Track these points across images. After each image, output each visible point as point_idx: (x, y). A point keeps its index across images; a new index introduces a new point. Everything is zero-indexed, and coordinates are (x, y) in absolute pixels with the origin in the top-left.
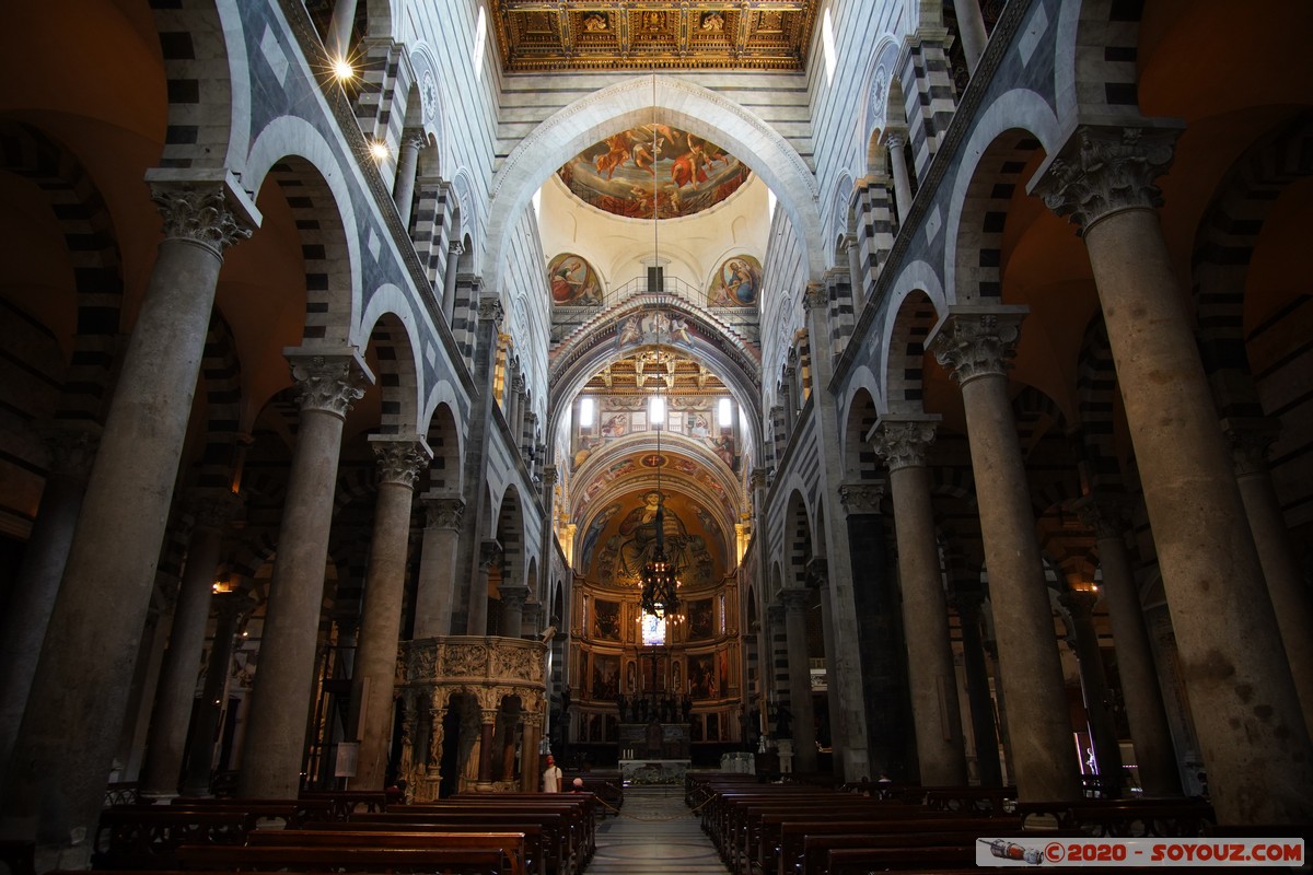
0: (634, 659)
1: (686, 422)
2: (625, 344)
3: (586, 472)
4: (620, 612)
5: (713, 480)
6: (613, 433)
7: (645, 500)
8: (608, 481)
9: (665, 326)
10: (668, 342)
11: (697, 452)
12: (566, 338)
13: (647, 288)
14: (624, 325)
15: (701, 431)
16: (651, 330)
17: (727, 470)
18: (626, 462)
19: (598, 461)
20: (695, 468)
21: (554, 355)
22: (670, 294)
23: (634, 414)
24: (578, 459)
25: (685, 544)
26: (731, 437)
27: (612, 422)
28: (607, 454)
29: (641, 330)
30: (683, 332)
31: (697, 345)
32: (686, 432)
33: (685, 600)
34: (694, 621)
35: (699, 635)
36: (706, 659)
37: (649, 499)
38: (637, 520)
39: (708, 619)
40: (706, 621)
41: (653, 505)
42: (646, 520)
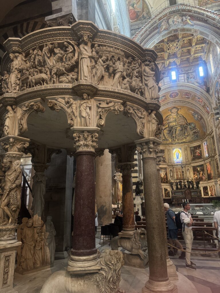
1: (186, 78)
2: (163, 31)
4: (165, 153)
5: (199, 98)
7: (171, 112)
9: (180, 20)
10: (182, 26)
11: (191, 88)
12: (137, 32)
13: (169, 5)
14: (161, 24)
16: (173, 23)
17: (205, 93)
20: (191, 95)
22: (181, 4)
23: (165, 78)
25: (187, 127)
29: (169, 24)
30: (188, 20)
32: (186, 81)
33: (189, 147)
34: (194, 154)
35: (196, 158)
36: (200, 167)
37: (173, 111)
38: (168, 120)
39: (199, 152)
40: (199, 153)
41: (174, 113)
42: (172, 120)
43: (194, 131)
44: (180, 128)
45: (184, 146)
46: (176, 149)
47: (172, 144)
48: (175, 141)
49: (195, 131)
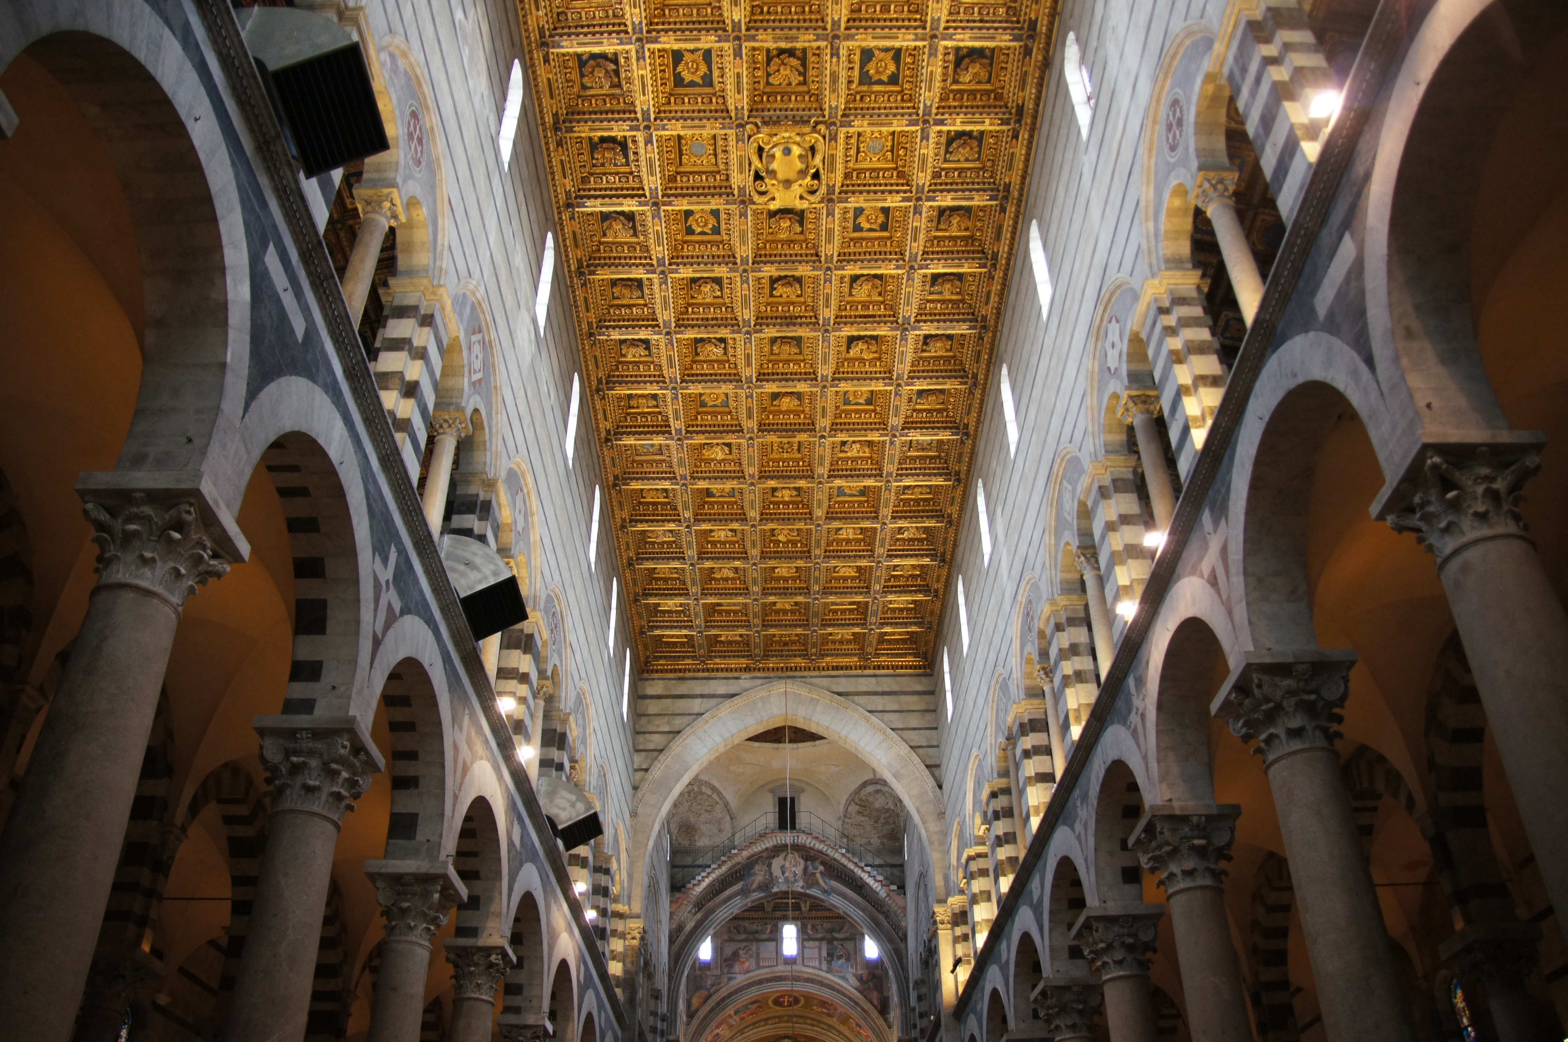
1: (824, 954)
2: (754, 891)
3: (705, 1018)
5: (857, 1025)
6: (737, 968)
8: (731, 1026)
11: (838, 991)
12: (688, 885)
13: (777, 825)
14: (752, 868)
15: (843, 965)
16: (783, 873)
17: (875, 1014)
18: (752, 1003)
19: (718, 1004)
20: (836, 1009)
21: (675, 906)
22: (804, 831)
23: (762, 945)
26: (878, 971)
27: (735, 955)
28: (730, 995)
29: (771, 874)
30: (818, 876)
31: (835, 891)
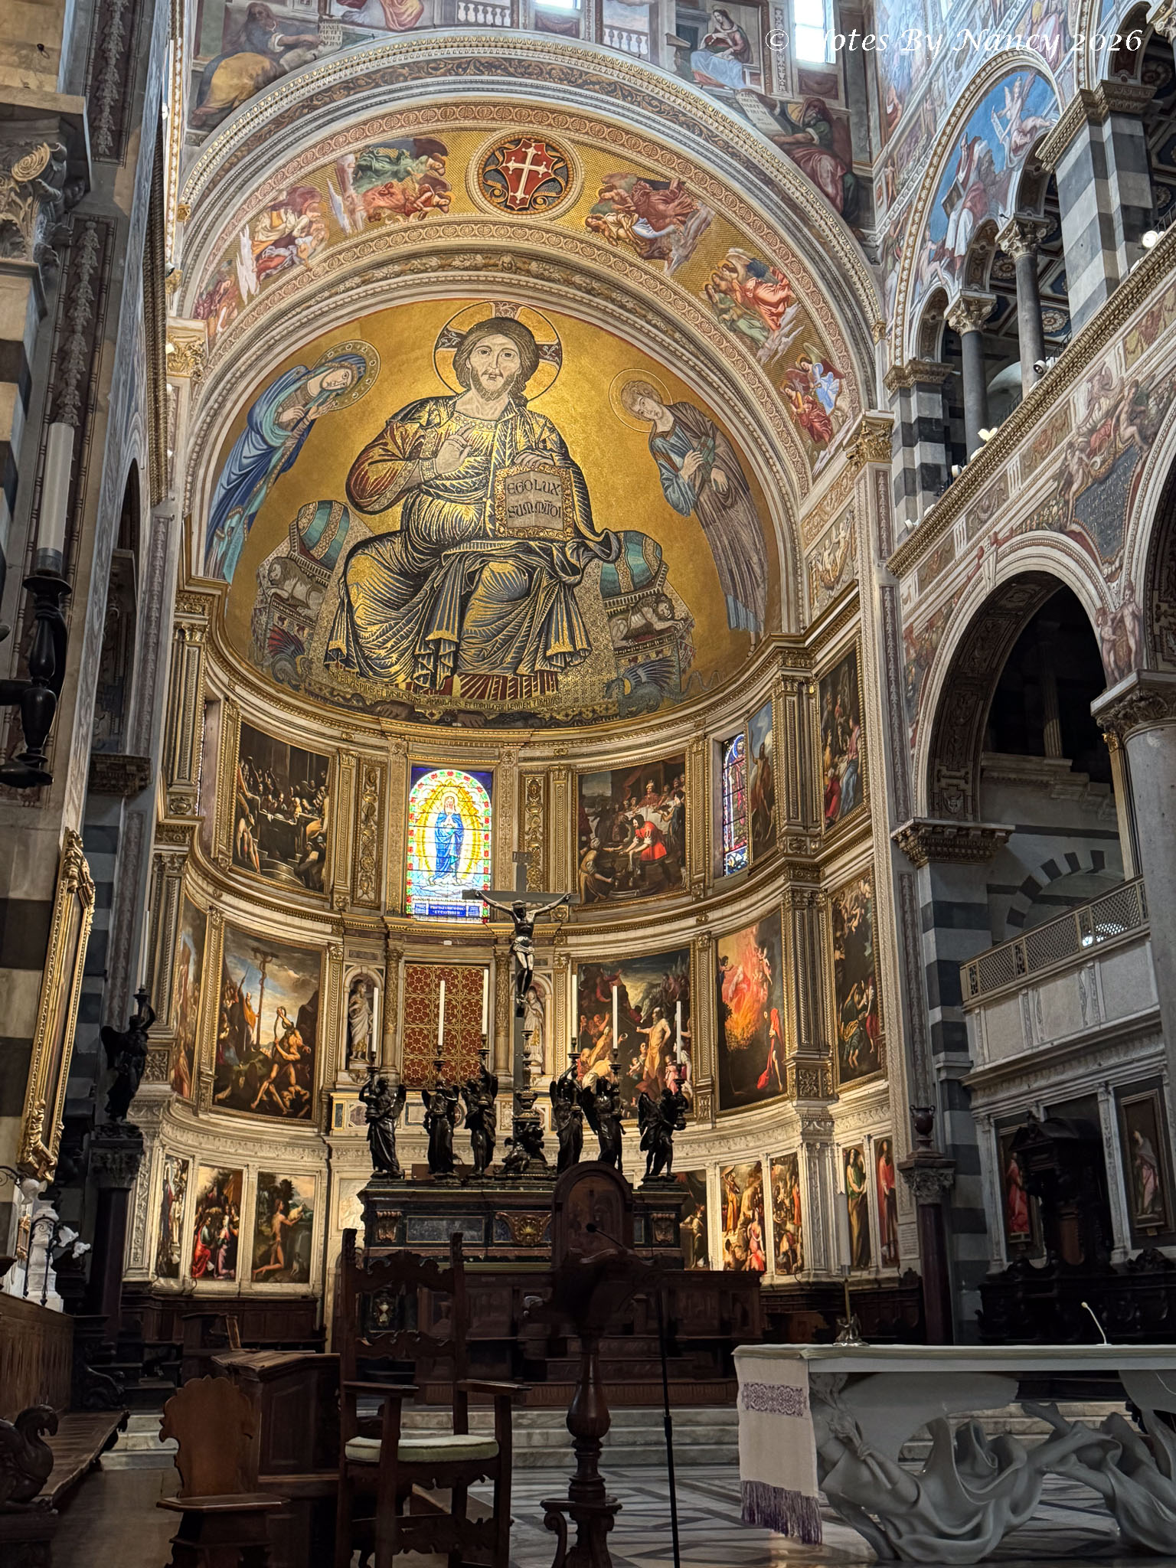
0: (372, 970)
4: (329, 792)
5: (756, 269)
15: (725, 67)
24: (224, 82)
26: (837, 106)
32: (667, 54)
33: (569, 768)
34: (606, 838)
35: (623, 887)
36: (654, 970)
37: (477, 361)
38: (414, 455)
39: (664, 827)
40: (656, 834)
41: (487, 396)
42: (449, 462)
43: (636, 620)
44: (507, 568)
45: (527, 752)
46: (442, 775)
47: (413, 717)
48: (448, 689)
49: (649, 625)
